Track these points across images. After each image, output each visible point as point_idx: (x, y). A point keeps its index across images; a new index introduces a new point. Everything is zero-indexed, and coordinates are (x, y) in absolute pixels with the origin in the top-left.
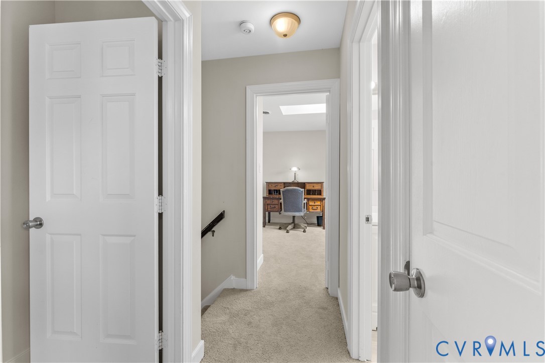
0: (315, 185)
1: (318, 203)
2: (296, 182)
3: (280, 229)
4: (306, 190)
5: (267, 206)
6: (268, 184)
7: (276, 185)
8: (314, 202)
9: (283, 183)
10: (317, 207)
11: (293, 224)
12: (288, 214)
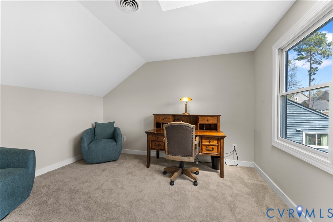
0: (209, 118)
1: (215, 143)
2: (188, 114)
3: (165, 173)
4: (198, 124)
5: (151, 143)
6: (155, 116)
7: (165, 117)
8: (208, 141)
9: (172, 116)
10: (213, 148)
11: (181, 170)
12: (173, 158)
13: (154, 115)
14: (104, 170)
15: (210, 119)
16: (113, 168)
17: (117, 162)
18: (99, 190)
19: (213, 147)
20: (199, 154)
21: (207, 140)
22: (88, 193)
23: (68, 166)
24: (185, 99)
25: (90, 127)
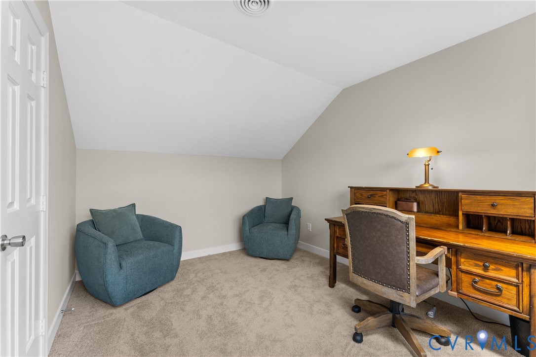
0: (499, 200)
1: (506, 273)
2: (430, 188)
3: (357, 310)
4: (460, 213)
5: (337, 242)
6: (353, 190)
7: (372, 193)
8: (481, 264)
9: (388, 191)
10: (498, 289)
11: (391, 315)
12: (363, 283)
13: (351, 188)
14: (264, 270)
15: (502, 202)
16: (277, 270)
17: (288, 262)
18: (238, 298)
19: (500, 285)
20: (447, 291)
21: (475, 260)
22: (224, 297)
23: (230, 253)
24: (422, 153)
25: (261, 203)
